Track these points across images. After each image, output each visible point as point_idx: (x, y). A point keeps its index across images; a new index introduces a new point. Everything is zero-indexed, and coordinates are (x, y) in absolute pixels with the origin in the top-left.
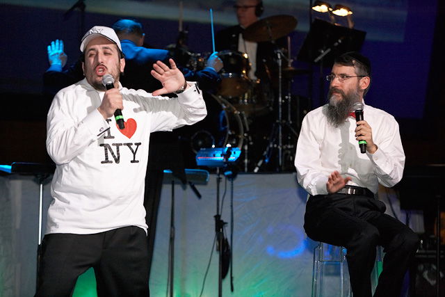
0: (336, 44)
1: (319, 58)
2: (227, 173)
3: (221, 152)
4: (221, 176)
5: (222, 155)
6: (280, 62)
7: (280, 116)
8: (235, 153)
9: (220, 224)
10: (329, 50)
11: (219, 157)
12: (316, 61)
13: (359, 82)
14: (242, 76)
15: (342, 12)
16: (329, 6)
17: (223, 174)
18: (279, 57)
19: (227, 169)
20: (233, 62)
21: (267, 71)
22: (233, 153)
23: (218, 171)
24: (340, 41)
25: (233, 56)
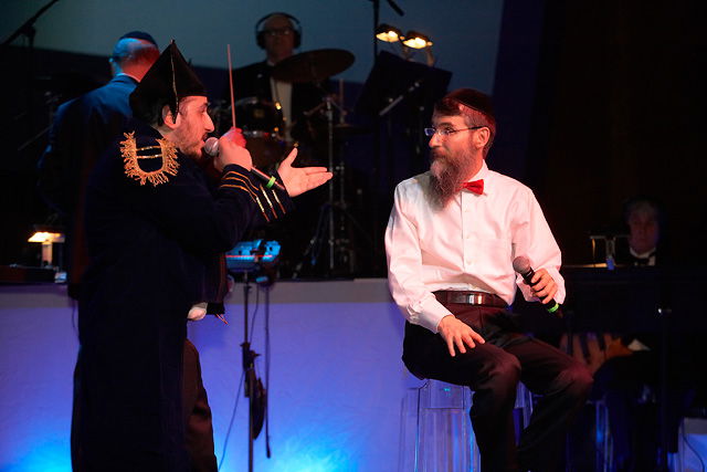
0: (412, 89)
1: (387, 110)
2: (259, 280)
3: (250, 248)
4: (251, 284)
5: (252, 253)
6: (330, 115)
7: (331, 195)
8: (271, 249)
9: (249, 357)
10: (401, 98)
11: (247, 256)
12: (382, 113)
13: (471, 136)
14: (273, 135)
15: (417, 43)
16: (399, 33)
17: (254, 281)
18: (329, 107)
19: (261, 273)
20: (258, 114)
21: (310, 129)
22: (268, 249)
23: (246, 277)
24: (417, 85)
25: (259, 106)
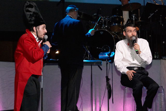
0: (156, 11)
1: (150, 17)
3: (107, 54)
8: (112, 54)
9: (108, 79)
10: (153, 14)
12: (148, 18)
14: (121, 24)
19: (110, 60)
23: (107, 60)
